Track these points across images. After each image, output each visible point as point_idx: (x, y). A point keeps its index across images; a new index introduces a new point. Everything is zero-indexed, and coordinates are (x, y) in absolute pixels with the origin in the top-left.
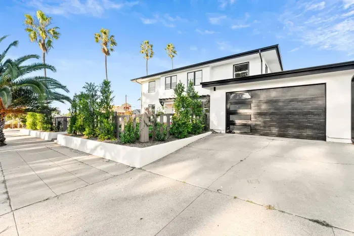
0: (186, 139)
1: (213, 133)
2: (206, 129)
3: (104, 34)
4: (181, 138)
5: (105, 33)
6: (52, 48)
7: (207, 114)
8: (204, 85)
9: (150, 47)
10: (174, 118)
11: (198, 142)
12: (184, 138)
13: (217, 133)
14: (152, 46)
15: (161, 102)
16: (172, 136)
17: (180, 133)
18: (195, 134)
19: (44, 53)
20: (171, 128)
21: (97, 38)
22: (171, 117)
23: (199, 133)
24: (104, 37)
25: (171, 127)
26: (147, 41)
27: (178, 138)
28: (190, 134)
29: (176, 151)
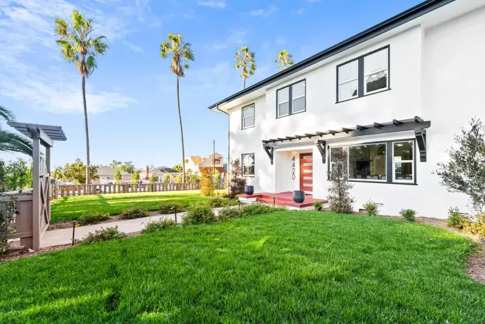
3: (173, 41)
5: (175, 40)
6: (95, 68)
9: (250, 57)
14: (253, 56)
15: (267, 148)
19: (84, 78)
21: (164, 51)
24: (173, 46)
26: (245, 48)
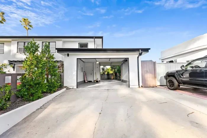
0: (40, 100)
1: (67, 89)
2: (61, 87)
4: (33, 101)
7: (62, 74)
8: (60, 50)
10: (22, 79)
11: (53, 100)
12: (38, 99)
13: (70, 89)
16: (20, 99)
17: (32, 95)
18: (50, 93)
20: (19, 91)
22: (19, 77)
23: (55, 92)
25: (19, 88)
27: (29, 101)
28: (45, 94)
29: (25, 118)
